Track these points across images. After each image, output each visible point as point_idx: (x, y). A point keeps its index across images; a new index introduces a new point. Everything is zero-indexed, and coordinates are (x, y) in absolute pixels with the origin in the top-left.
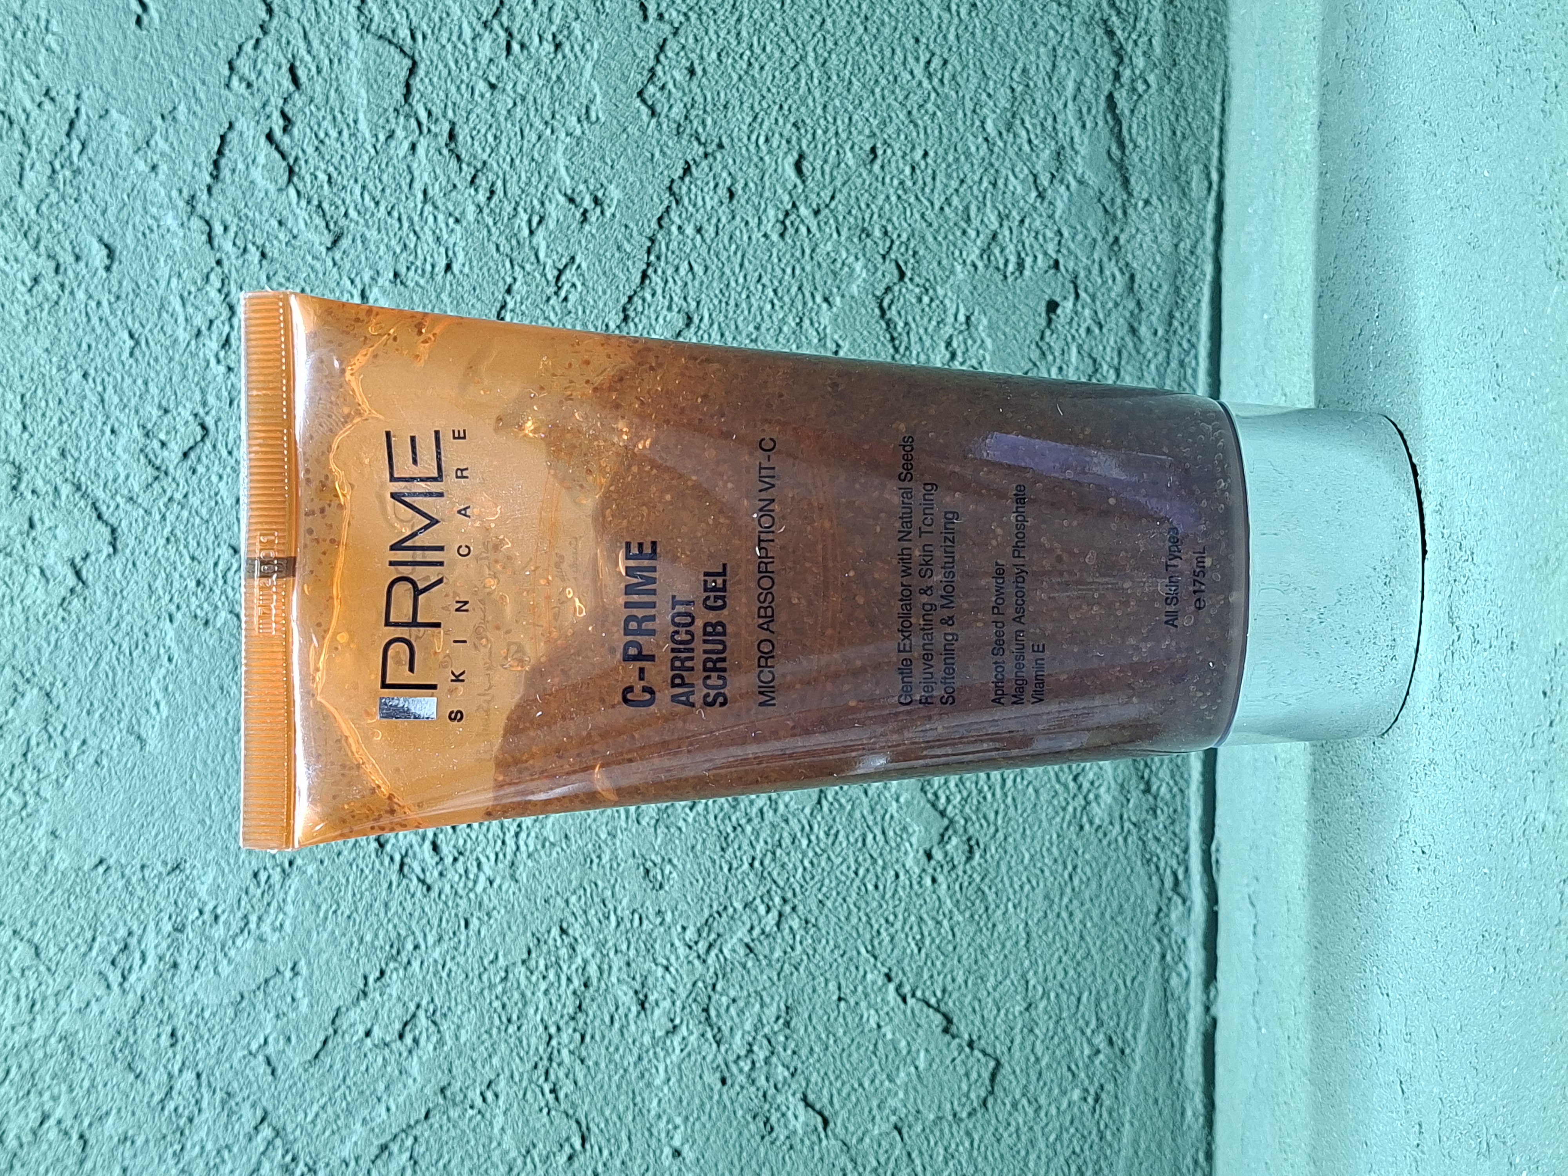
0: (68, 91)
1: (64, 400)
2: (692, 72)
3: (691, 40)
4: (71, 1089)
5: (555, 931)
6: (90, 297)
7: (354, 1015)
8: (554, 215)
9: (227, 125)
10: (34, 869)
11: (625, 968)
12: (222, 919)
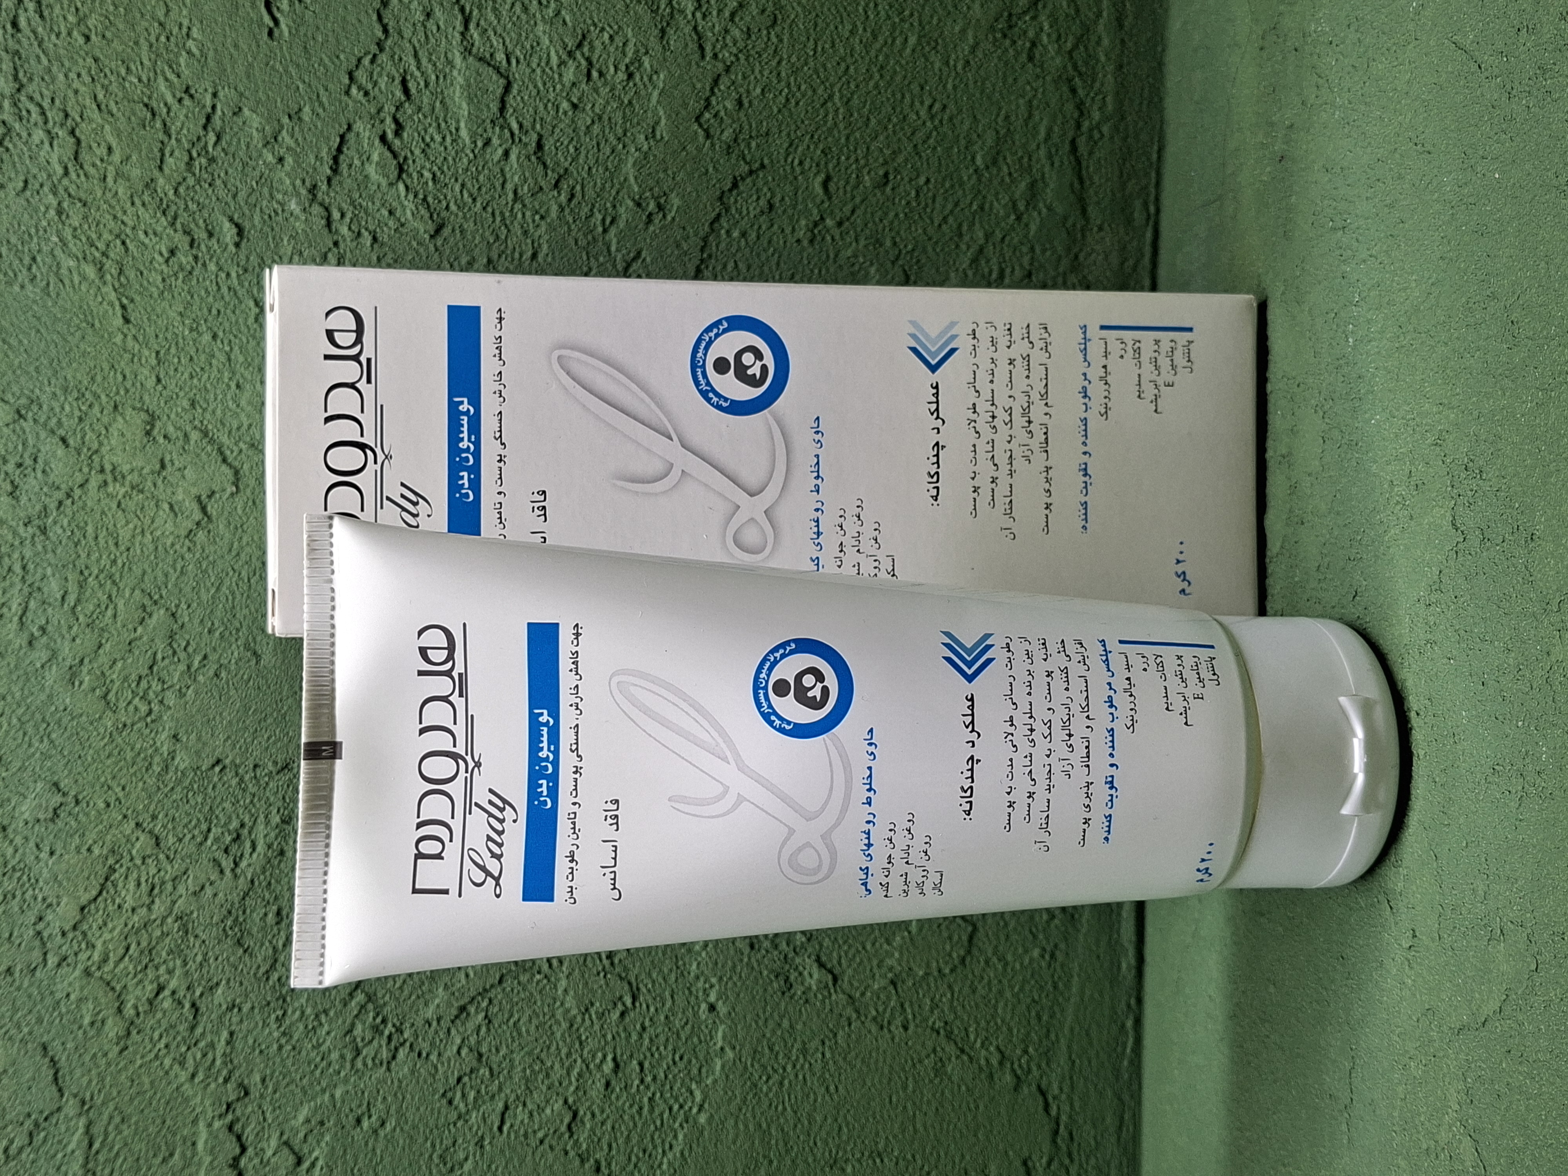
3: (740, 77)
4: (185, 963)
9: (346, 127)
10: (157, 769)
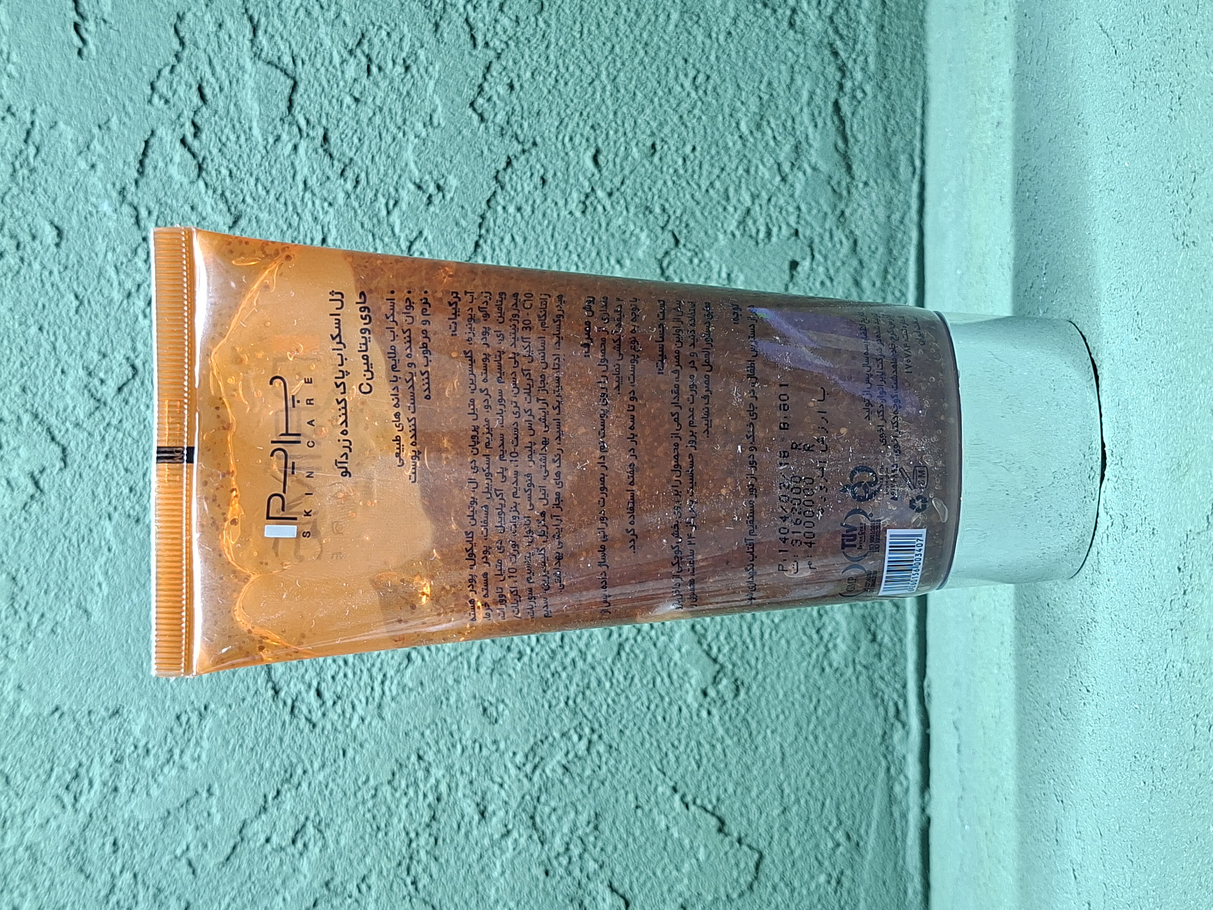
0: (26, 108)
1: (25, 348)
2: (511, 87)
5: (414, 758)
6: (44, 267)
7: (256, 826)
8: (406, 198)
11: (468, 786)
12: (153, 752)
